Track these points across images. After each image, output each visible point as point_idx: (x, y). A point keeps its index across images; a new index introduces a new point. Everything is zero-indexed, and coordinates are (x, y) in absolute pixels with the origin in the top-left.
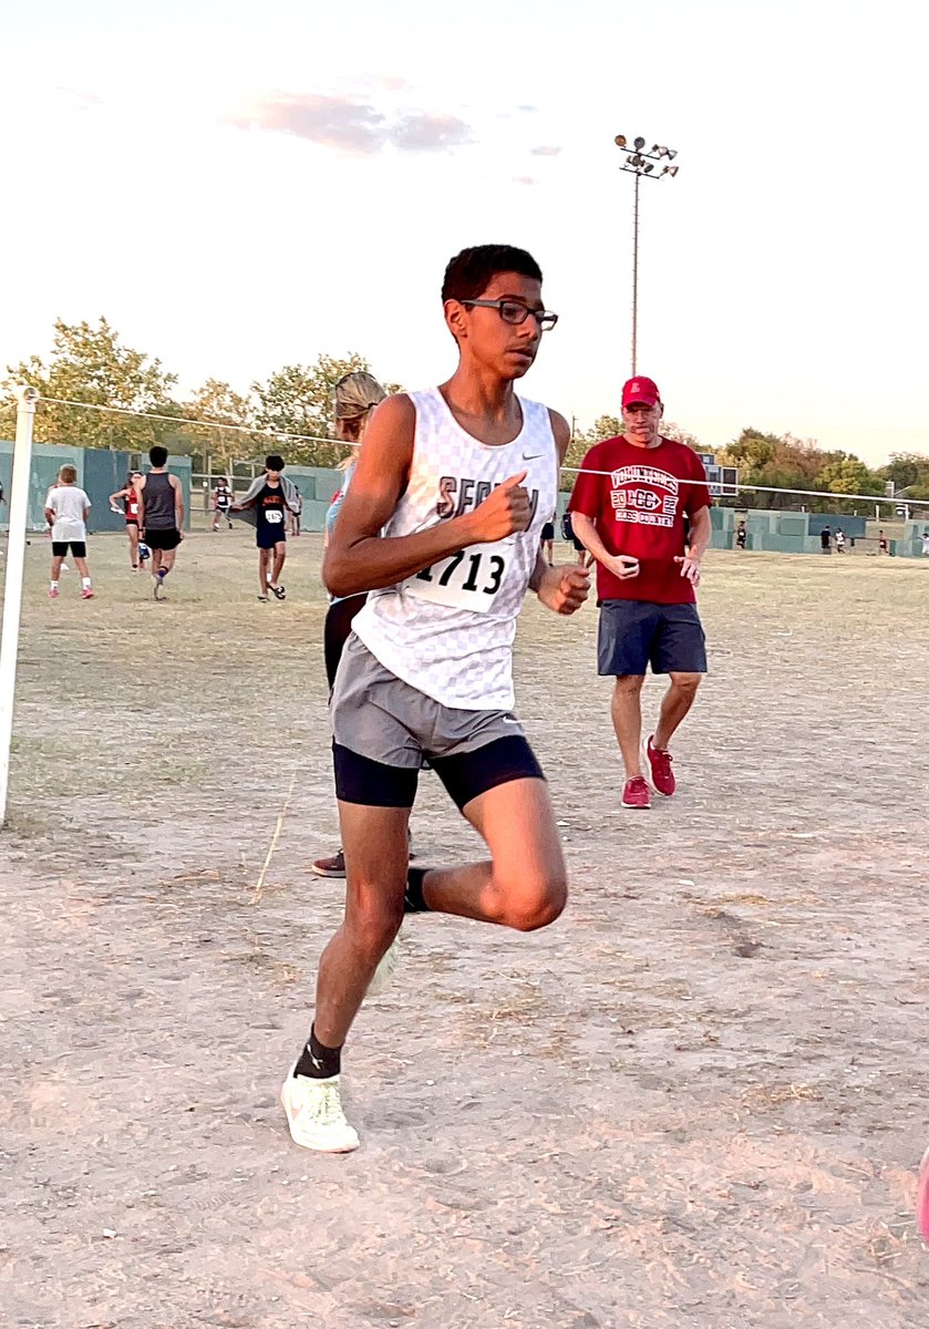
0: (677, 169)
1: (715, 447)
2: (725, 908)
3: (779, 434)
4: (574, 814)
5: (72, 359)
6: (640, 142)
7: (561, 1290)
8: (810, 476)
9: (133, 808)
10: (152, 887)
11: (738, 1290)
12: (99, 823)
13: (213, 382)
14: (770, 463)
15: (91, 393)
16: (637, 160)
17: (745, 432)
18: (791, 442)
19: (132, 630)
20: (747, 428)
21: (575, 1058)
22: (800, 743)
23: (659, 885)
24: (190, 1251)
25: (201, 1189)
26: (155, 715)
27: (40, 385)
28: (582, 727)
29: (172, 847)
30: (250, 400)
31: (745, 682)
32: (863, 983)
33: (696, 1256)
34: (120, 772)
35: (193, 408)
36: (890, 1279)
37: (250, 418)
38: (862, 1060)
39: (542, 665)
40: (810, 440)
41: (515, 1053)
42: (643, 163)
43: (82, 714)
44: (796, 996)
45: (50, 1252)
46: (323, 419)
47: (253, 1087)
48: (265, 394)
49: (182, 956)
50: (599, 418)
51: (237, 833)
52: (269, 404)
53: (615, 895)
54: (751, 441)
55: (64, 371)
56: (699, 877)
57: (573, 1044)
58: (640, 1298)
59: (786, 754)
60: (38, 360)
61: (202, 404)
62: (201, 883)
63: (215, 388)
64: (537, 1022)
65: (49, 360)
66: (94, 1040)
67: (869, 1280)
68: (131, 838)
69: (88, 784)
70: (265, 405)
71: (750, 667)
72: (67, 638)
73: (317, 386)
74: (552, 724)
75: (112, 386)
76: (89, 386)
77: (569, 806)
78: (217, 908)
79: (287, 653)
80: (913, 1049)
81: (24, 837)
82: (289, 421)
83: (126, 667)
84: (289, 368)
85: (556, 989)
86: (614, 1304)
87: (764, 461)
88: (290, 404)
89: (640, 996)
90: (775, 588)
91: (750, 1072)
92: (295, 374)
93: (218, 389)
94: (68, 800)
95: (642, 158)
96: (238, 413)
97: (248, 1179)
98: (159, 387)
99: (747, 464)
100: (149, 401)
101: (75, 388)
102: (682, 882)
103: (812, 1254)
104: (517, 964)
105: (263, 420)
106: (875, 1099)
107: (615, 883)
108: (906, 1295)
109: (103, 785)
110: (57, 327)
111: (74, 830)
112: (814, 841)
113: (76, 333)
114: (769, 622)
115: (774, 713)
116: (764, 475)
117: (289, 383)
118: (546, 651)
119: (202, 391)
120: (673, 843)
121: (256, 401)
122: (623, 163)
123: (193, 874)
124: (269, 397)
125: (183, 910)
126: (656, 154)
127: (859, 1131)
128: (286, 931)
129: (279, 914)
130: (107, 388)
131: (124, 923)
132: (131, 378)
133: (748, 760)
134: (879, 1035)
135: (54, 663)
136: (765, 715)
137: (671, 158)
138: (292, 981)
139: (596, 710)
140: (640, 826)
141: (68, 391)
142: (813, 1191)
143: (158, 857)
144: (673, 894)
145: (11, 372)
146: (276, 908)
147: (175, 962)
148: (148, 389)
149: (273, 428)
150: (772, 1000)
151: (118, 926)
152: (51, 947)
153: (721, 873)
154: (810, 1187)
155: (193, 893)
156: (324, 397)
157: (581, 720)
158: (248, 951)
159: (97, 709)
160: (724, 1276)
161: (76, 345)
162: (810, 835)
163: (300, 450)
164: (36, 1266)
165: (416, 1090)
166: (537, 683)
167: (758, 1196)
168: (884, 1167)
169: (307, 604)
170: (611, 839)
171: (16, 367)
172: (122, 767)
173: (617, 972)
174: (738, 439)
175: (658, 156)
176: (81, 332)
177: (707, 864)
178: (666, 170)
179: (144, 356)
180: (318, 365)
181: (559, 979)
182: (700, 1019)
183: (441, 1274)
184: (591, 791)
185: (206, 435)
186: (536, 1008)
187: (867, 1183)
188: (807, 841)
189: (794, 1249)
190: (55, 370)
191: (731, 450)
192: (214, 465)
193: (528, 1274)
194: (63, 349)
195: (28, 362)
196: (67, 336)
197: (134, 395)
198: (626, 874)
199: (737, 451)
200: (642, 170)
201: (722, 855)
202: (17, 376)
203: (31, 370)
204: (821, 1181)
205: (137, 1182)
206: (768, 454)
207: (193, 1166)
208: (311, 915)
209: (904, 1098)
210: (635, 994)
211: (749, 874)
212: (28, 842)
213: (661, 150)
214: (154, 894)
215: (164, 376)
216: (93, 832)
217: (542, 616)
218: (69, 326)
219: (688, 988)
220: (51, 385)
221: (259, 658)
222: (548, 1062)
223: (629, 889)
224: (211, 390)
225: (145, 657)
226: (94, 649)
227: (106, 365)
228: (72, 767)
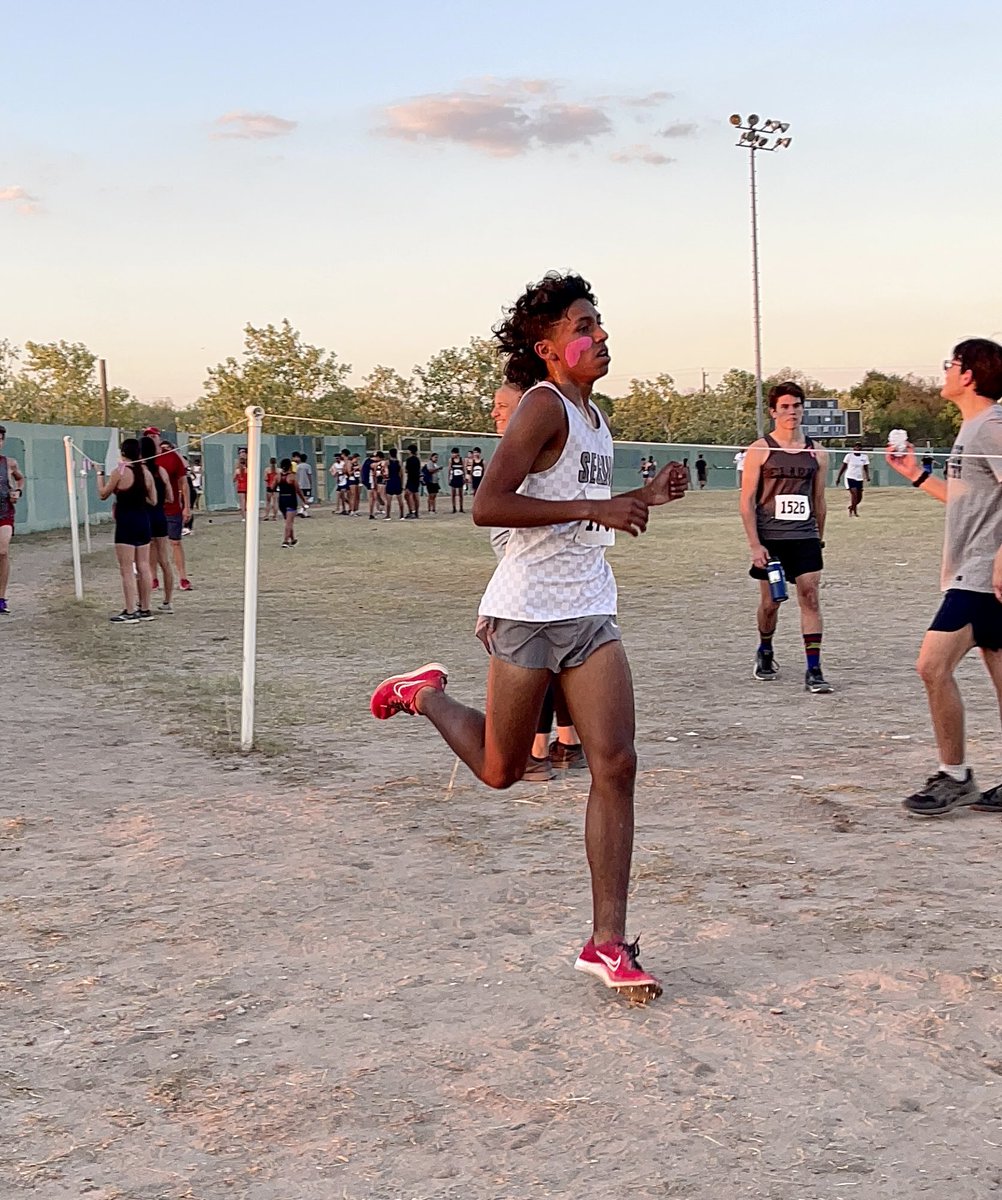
0: (789, 140)
1: (839, 391)
2: (829, 796)
3: (902, 374)
4: (702, 726)
5: (261, 358)
6: (753, 119)
7: (687, 1051)
8: (934, 412)
9: (347, 732)
10: (369, 791)
11: (817, 1050)
12: (323, 744)
13: (381, 368)
14: (894, 403)
15: (279, 386)
16: (751, 136)
17: (869, 374)
18: (914, 382)
19: (330, 591)
20: (870, 370)
21: (700, 905)
22: (906, 661)
23: (774, 779)
24: (424, 1027)
25: (428, 990)
26: (356, 659)
27: (236, 383)
28: (712, 654)
29: (382, 761)
30: (413, 382)
31: (859, 609)
32: (940, 849)
33: (787, 1030)
34: (334, 705)
35: (364, 392)
36: (935, 1045)
37: (413, 398)
38: (930, 903)
39: (676, 603)
40: (932, 378)
41: (653, 902)
42: (757, 138)
43: (298, 661)
44: (882, 859)
45: (328, 1028)
46: (477, 394)
47: (459, 927)
48: (426, 376)
49: (396, 838)
50: (727, 371)
51: (429, 748)
52: (430, 384)
53: (736, 788)
54: (876, 383)
55: (255, 369)
56: (808, 773)
57: (699, 895)
58: (745, 1055)
59: (892, 671)
60: (233, 362)
61: (372, 389)
62: (406, 787)
63: (382, 373)
64: (672, 881)
65: (242, 360)
66: (341, 896)
67: (918, 1045)
68: (349, 755)
69: (312, 715)
70: (426, 385)
71: (865, 596)
72: (278, 600)
73: (471, 365)
74: (684, 653)
75: (296, 379)
76: (276, 380)
77: (699, 719)
78: (420, 805)
79: (457, 603)
80: (975, 894)
81: (268, 757)
82: (447, 398)
83: (329, 621)
84: (445, 351)
85: (687, 857)
86: (726, 1059)
87: (888, 401)
88: (448, 383)
89: (754, 862)
90: (896, 522)
91: (838, 913)
92: (450, 356)
93: (385, 374)
94: (297, 728)
95: (757, 133)
96: (404, 394)
97: (460, 983)
98: (335, 376)
99: (871, 405)
100: (327, 390)
101: (265, 383)
102: (793, 777)
103: (876, 1029)
104: (655, 841)
105: (426, 399)
106: (937, 929)
107: (737, 779)
108: (946, 1055)
109: (321, 716)
110: (248, 331)
111: (305, 750)
112: (910, 742)
113: (264, 335)
114: (888, 554)
115: (884, 635)
116: (889, 414)
117: (447, 364)
118: (679, 590)
119: (371, 377)
120: (786, 748)
121: (418, 383)
122: (738, 140)
123: (399, 780)
124: (429, 378)
125: (395, 806)
126: (769, 129)
127: (921, 951)
128: (473, 820)
129: (467, 808)
130: (291, 381)
131: (352, 816)
132: (312, 370)
133: (858, 677)
134: (947, 886)
135: (271, 621)
136: (875, 638)
137: (783, 131)
138: (482, 854)
139: (725, 640)
140: (760, 734)
141: (260, 386)
142: (880, 990)
143: (371, 768)
144: (784, 787)
145: (211, 373)
146: (465, 803)
147: (392, 843)
148: (326, 379)
149: (434, 405)
150: (861, 863)
151: (348, 818)
152: (300, 834)
153: (828, 769)
154: (878, 987)
155: (401, 794)
156: (476, 375)
157: (710, 649)
158: (447, 834)
159: (310, 657)
160: (807, 1044)
161: (264, 345)
162: (908, 737)
163: (459, 423)
164: (321, 1036)
165: (579, 927)
166: (672, 618)
167: (838, 994)
168: (937, 973)
169: (472, 560)
170: (734, 745)
171: (215, 368)
172: (334, 701)
173: (735, 845)
174: (862, 382)
175: (771, 130)
176: (267, 333)
177: (815, 763)
178: (779, 142)
179: (322, 351)
180: (470, 346)
181: (689, 851)
182: (801, 877)
183: (601, 1041)
184: (718, 708)
185: (377, 415)
186: (671, 870)
187: (922, 985)
188: (904, 742)
189: (861, 1026)
190: (247, 369)
191: (855, 393)
192: (385, 442)
193: (664, 1041)
194: (254, 350)
195: (225, 364)
196: (256, 338)
197: (315, 386)
198: (746, 772)
199: (859, 394)
200: (757, 144)
201: (829, 755)
202: (217, 376)
203: (227, 370)
204: (887, 984)
205: (382, 986)
206: (892, 394)
207: (421, 976)
208: (492, 809)
209: (961, 928)
210: (750, 860)
211: (851, 769)
212: (272, 760)
213: (774, 125)
214: (371, 795)
215: (339, 367)
216: (319, 751)
217: (677, 560)
218: (257, 329)
219: (792, 855)
220: (244, 381)
221: (435, 609)
222: (679, 908)
223: (747, 783)
224: (379, 376)
225: (344, 613)
226: (300, 608)
227: (289, 361)
228: (298, 703)
